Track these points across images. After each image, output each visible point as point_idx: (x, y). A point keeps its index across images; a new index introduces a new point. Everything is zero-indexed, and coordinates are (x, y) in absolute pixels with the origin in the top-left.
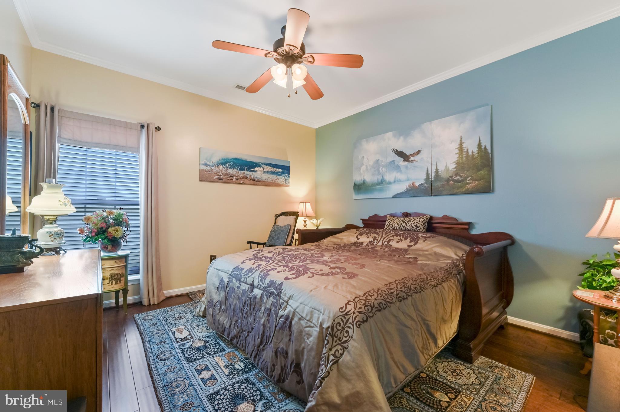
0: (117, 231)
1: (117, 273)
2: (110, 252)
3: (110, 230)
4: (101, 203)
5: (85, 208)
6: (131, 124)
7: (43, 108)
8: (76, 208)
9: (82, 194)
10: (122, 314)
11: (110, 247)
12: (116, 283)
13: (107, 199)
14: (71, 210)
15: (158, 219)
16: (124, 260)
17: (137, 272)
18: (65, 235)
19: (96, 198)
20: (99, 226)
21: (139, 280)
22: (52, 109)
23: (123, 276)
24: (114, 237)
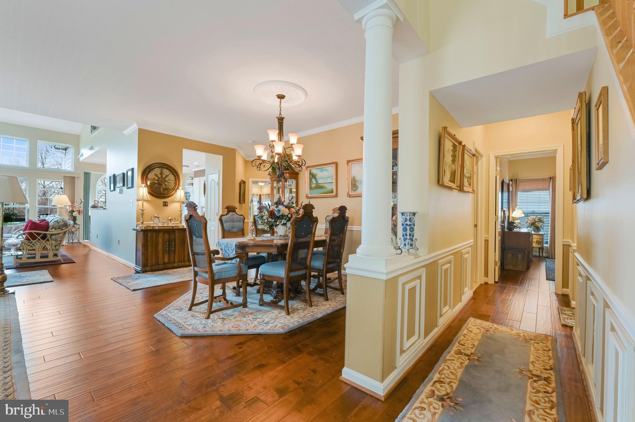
0: (539, 224)
1: (539, 240)
2: (536, 232)
3: (536, 223)
4: (533, 213)
5: (527, 215)
6: (546, 178)
7: (513, 181)
8: (525, 215)
9: (526, 210)
10: (541, 258)
11: (536, 230)
12: (539, 245)
13: (536, 211)
14: (523, 215)
15: (554, 217)
16: (542, 236)
17: (547, 243)
18: (522, 224)
19: (531, 211)
20: (532, 222)
21: (548, 247)
22: (516, 180)
23: (541, 242)
24: (538, 226)
